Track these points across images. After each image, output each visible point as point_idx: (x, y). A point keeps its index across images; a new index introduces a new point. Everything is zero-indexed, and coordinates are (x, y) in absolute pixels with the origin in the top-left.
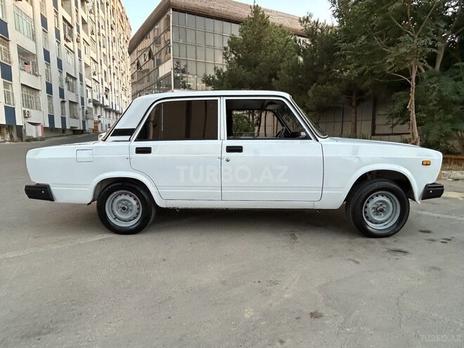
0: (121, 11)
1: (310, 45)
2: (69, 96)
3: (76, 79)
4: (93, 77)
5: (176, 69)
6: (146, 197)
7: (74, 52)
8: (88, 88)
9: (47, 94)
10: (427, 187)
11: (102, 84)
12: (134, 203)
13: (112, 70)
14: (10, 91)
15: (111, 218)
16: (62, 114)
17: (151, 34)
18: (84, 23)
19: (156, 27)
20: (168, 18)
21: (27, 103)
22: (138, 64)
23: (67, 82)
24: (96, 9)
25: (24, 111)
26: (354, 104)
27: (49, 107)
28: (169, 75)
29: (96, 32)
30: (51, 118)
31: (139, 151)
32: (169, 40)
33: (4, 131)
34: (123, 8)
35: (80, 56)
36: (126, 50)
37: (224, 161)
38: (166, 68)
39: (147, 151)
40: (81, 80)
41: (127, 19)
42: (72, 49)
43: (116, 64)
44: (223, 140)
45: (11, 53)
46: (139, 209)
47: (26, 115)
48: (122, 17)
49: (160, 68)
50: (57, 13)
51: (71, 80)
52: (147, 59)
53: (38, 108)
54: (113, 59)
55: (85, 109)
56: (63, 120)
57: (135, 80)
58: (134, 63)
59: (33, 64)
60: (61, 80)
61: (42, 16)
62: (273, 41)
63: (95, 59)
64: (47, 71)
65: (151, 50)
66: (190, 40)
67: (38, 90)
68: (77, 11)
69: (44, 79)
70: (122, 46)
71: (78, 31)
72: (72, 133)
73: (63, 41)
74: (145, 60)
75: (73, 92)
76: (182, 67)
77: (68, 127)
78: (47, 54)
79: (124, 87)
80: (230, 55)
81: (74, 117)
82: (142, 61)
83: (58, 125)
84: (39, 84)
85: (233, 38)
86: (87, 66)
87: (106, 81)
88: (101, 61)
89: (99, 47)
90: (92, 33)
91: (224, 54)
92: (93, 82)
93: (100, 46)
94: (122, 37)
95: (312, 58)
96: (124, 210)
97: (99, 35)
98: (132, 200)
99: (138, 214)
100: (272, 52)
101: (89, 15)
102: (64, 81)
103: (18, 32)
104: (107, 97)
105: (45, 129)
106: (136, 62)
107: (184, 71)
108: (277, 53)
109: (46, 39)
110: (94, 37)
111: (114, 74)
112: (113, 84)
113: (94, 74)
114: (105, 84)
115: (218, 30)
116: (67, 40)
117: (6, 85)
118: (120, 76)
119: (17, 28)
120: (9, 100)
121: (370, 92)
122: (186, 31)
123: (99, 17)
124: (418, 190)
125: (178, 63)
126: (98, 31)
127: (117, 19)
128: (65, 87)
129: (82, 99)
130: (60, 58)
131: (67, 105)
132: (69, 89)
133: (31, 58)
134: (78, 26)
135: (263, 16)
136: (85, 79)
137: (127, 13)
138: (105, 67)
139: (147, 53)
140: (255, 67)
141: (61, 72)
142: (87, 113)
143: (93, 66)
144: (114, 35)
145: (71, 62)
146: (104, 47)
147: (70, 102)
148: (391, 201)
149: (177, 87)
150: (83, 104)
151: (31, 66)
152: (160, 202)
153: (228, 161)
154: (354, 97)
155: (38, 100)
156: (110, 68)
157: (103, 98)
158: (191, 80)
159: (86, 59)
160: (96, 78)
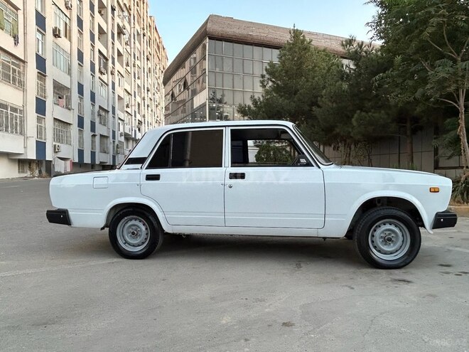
0: (158, 41)
1: (355, 70)
2: (100, 130)
3: (108, 112)
4: (125, 109)
5: (212, 99)
6: (154, 223)
7: (107, 85)
8: (120, 121)
9: (78, 128)
10: (438, 215)
11: (135, 116)
12: (143, 228)
13: (146, 101)
14: (43, 125)
15: (121, 242)
16: (92, 149)
17: (187, 64)
18: (120, 54)
19: (192, 56)
20: (204, 47)
21: (58, 138)
22: (173, 95)
23: (99, 115)
24: (132, 40)
25: (55, 146)
26: (409, 132)
27: (79, 141)
28: (204, 105)
29: (131, 64)
30: (81, 153)
31: (149, 178)
32: (205, 69)
33: (34, 166)
34: (159, 38)
35: (113, 88)
36: (161, 81)
37: (227, 187)
38: (201, 99)
39: (156, 177)
40: (114, 113)
41: (164, 49)
42: (106, 82)
43: (150, 95)
44: (227, 168)
45: (47, 88)
46: (147, 234)
47: (56, 150)
48: (158, 47)
49: (194, 99)
50: (93, 47)
51: (103, 113)
52: (182, 90)
53: (68, 143)
54: (148, 91)
55: (116, 143)
56: (93, 154)
57: (170, 112)
58: (168, 94)
59: (66, 98)
60: (93, 113)
61: (79, 50)
62: (315, 66)
63: (129, 90)
64: (80, 104)
65: (186, 80)
66: (227, 68)
67: (70, 124)
68: (113, 44)
69: (76, 113)
70: (157, 76)
71: (113, 63)
72: (101, 168)
73: (97, 74)
74: (180, 90)
75: (105, 125)
76: (219, 97)
77: (97, 162)
78: (81, 87)
79: (158, 119)
80: (268, 83)
81: (104, 151)
82: (176, 91)
83: (87, 160)
84: (71, 118)
85: (271, 64)
86: (120, 98)
87: (139, 113)
88: (135, 92)
89: (133, 79)
90: (127, 65)
91: (262, 82)
92: (126, 114)
93: (135, 78)
94: (158, 67)
95: (357, 84)
96: (134, 235)
97: (134, 66)
98: (141, 225)
99: (146, 239)
100: (313, 78)
101: (125, 47)
102: (96, 114)
103: (55, 68)
104: (139, 130)
105: (74, 164)
106: (171, 93)
107: (220, 101)
108: (319, 79)
109: (81, 73)
110: (128, 68)
111: (148, 106)
112: (146, 116)
113: (127, 106)
114: (138, 117)
115: (257, 56)
116: (101, 73)
117: (39, 120)
118: (154, 108)
119: (55, 63)
120: (41, 134)
121: (425, 119)
122: (222, 59)
123: (134, 48)
124: (427, 218)
125: (214, 93)
126: (133, 63)
127: (153, 49)
128: (97, 121)
129: (114, 132)
130: (93, 91)
131: (97, 139)
132: (100, 123)
133: (65, 92)
134: (113, 59)
135: (304, 40)
136: (117, 111)
137: (163, 43)
138: (138, 99)
139: (182, 83)
140: (295, 94)
141: (93, 105)
142: (117, 147)
143: (126, 98)
144: (150, 65)
145: (104, 95)
146: (138, 78)
147: (101, 136)
148: (401, 230)
149: (212, 118)
150: (114, 137)
151: (64, 100)
152: (167, 228)
153: (231, 187)
154: (408, 125)
155: (68, 135)
156: (144, 99)
157: (135, 131)
158: (227, 110)
159: (119, 91)
160: (129, 110)
